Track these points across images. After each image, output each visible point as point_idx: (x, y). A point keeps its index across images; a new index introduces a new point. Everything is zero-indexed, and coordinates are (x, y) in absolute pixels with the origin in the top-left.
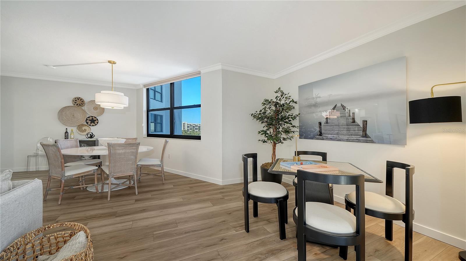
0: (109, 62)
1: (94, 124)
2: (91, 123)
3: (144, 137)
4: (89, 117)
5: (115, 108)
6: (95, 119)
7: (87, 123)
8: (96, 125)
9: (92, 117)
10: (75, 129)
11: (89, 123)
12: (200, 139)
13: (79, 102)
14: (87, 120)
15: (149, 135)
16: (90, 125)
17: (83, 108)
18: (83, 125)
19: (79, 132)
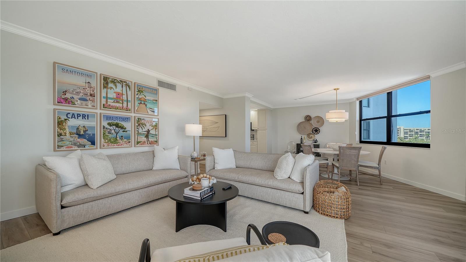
0: (335, 89)
1: (317, 133)
2: (315, 132)
3: (357, 144)
4: (314, 128)
5: (338, 122)
6: (317, 129)
7: (313, 132)
8: (318, 133)
9: (316, 128)
10: (306, 136)
11: (314, 132)
12: (430, 148)
13: (308, 118)
14: (313, 130)
15: (361, 142)
16: (314, 134)
17: (310, 122)
18: (310, 134)
19: (308, 138)
